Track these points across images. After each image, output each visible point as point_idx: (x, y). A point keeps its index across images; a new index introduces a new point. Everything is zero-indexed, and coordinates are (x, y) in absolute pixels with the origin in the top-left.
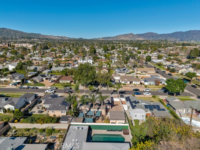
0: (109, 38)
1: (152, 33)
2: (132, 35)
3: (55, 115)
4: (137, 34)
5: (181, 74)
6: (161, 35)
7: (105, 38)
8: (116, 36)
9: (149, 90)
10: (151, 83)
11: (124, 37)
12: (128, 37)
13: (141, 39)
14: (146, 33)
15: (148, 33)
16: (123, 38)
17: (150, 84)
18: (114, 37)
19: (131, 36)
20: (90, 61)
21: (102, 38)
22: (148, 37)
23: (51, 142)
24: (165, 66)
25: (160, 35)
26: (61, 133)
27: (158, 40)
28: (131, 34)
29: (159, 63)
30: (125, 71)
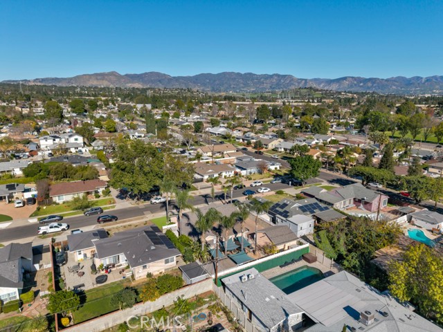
0: (56, 80)
1: (158, 74)
2: (115, 75)
3: (149, 275)
4: (127, 75)
5: (273, 150)
6: (177, 79)
7: (43, 80)
8: (75, 78)
9: (260, 184)
10: (252, 170)
11: (97, 79)
12: (107, 80)
13: (137, 85)
14: (146, 73)
15: (151, 73)
16: (94, 83)
17: (251, 173)
18: (71, 79)
19: (113, 78)
20: (76, 139)
21: (35, 80)
22: (152, 82)
23: (207, 327)
24: (238, 139)
25: (174, 78)
26: (205, 303)
27: (176, 90)
28: (113, 74)
29: (223, 134)
30: (186, 154)
